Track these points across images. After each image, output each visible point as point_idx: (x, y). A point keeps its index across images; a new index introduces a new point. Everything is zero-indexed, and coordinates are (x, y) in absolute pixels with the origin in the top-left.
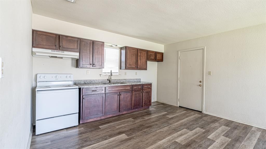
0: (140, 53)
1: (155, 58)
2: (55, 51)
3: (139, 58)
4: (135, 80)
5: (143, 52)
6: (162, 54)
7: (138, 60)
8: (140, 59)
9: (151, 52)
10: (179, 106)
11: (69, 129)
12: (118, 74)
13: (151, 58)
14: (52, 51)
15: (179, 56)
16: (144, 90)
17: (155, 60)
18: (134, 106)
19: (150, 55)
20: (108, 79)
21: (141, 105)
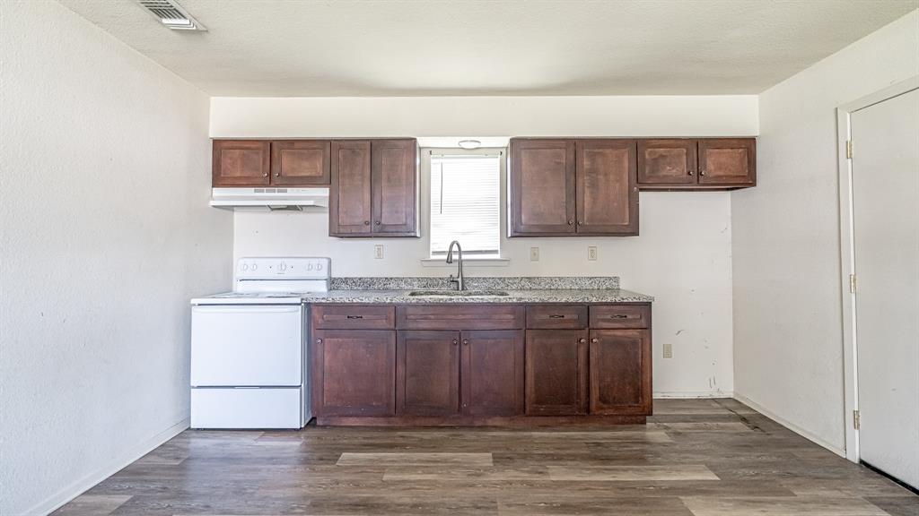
0: (592, 157)
1: (689, 173)
2: (263, 191)
3: (584, 181)
4: (587, 284)
5: (608, 151)
6: (747, 145)
7: (579, 189)
8: (594, 186)
9: (660, 147)
10: (862, 462)
11: (269, 436)
12: (497, 256)
13: (665, 173)
14: (255, 191)
15: (846, 135)
16: (594, 334)
17: (697, 180)
18: (537, 403)
19: (655, 160)
20: (455, 275)
21: (583, 403)
